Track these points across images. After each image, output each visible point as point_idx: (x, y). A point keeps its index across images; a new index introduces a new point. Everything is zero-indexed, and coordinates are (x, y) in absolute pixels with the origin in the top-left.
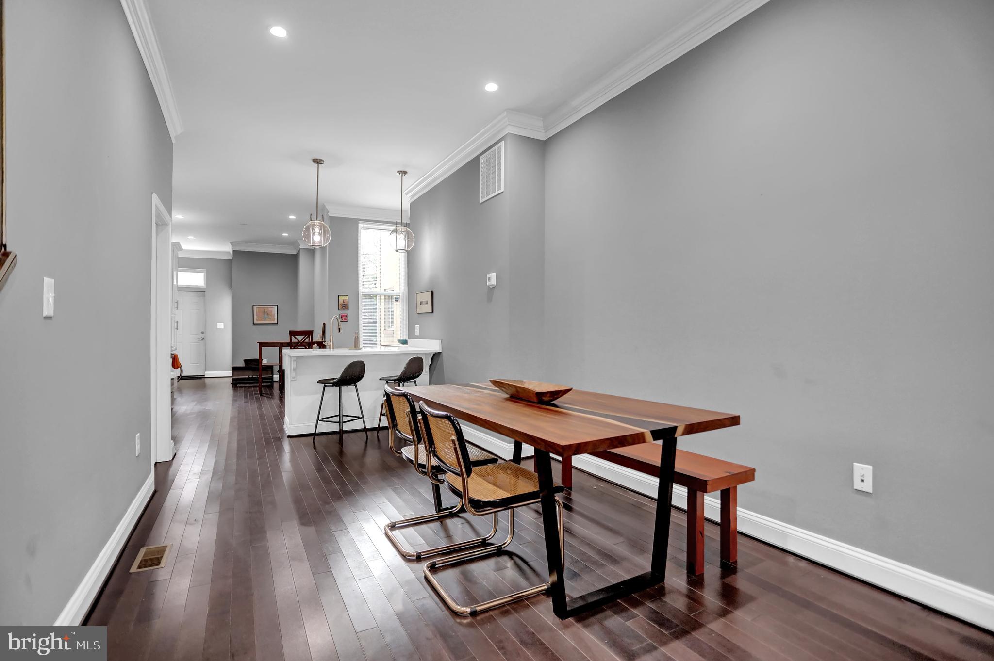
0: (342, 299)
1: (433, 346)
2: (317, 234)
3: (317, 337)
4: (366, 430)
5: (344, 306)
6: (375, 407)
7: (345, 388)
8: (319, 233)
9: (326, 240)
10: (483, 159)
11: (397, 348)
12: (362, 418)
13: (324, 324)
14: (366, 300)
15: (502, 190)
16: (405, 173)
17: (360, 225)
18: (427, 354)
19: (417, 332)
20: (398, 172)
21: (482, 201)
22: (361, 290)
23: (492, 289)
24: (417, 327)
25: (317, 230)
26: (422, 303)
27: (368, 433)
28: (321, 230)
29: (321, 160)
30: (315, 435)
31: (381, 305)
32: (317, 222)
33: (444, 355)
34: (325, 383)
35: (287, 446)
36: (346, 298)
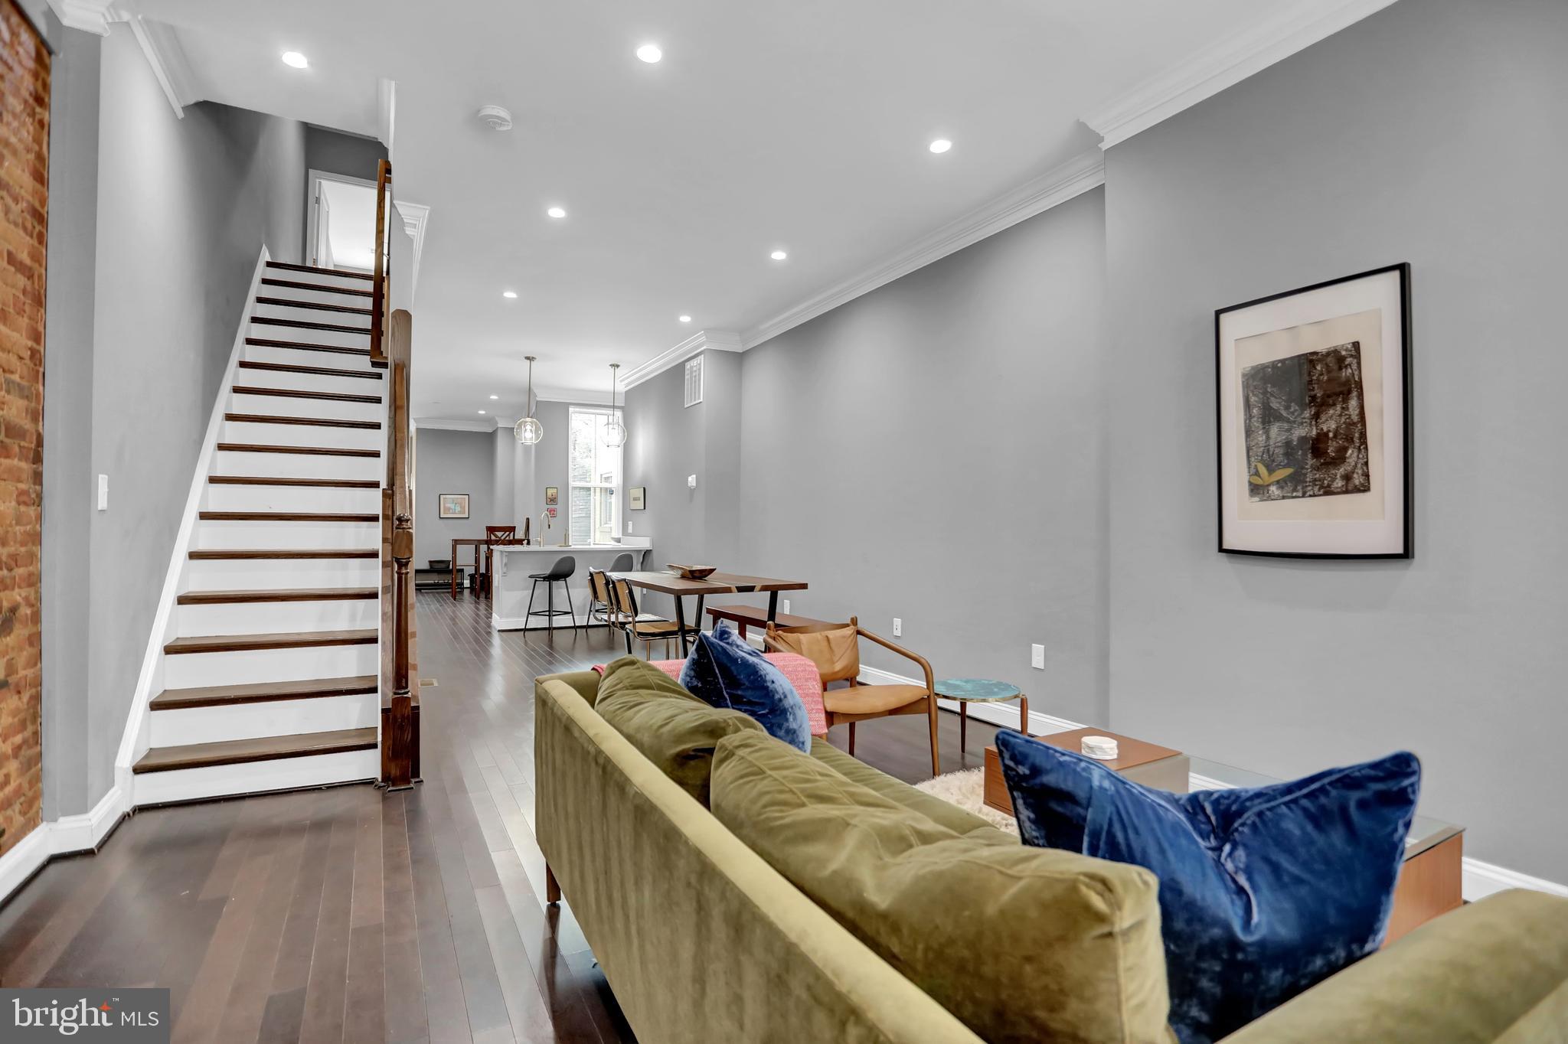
0: (550, 492)
1: (644, 543)
2: (528, 430)
3: (520, 534)
4: (575, 627)
5: (553, 500)
6: (585, 606)
7: (555, 584)
8: (531, 430)
9: (537, 438)
10: (688, 366)
11: (611, 545)
12: (572, 613)
13: (528, 519)
14: (576, 492)
15: (701, 400)
16: (618, 366)
17: (571, 409)
18: (638, 551)
19: (630, 530)
20: (611, 365)
21: (686, 406)
22: (572, 483)
23: (692, 491)
24: (630, 523)
25: (528, 427)
26: (635, 499)
27: (578, 630)
28: (532, 427)
29: (533, 358)
30: (525, 630)
31: (596, 498)
32: (528, 419)
33: (654, 554)
34: (536, 578)
35: (496, 640)
36: (555, 490)
